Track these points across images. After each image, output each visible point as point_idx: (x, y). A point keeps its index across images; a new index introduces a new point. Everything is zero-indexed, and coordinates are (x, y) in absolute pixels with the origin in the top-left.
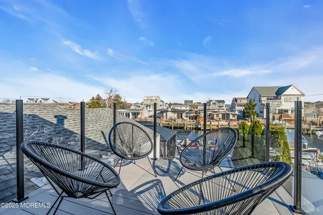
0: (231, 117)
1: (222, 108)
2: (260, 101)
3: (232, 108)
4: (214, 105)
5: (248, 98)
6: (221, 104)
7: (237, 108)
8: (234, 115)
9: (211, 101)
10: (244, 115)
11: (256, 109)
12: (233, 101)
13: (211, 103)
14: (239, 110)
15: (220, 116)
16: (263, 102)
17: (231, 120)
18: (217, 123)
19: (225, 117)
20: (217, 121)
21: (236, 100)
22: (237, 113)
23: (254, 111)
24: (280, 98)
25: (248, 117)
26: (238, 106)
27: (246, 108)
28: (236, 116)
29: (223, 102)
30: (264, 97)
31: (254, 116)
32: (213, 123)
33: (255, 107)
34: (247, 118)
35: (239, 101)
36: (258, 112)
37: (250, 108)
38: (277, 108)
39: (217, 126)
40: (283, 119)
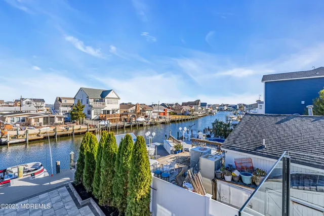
0: (57, 121)
1: (41, 109)
2: (88, 102)
3: (55, 108)
4: (28, 105)
5: (75, 98)
6: (39, 104)
7: (62, 109)
8: (60, 118)
9: (22, 99)
10: (72, 117)
11: (85, 111)
12: (56, 101)
13: (24, 102)
14: (65, 112)
15: (41, 120)
16: (90, 104)
17: (57, 124)
18: (36, 131)
19: (48, 121)
20: (37, 127)
21: (60, 100)
22: (61, 114)
23: (83, 112)
24: (104, 100)
25: (76, 119)
26: (63, 106)
27: (74, 110)
28: (63, 119)
29: (43, 101)
30: (91, 98)
31: (83, 117)
32: (30, 132)
33: (84, 109)
34: (75, 121)
35: (63, 101)
36: (86, 113)
37: (78, 110)
38: (102, 109)
39: (38, 135)
40: (107, 119)
